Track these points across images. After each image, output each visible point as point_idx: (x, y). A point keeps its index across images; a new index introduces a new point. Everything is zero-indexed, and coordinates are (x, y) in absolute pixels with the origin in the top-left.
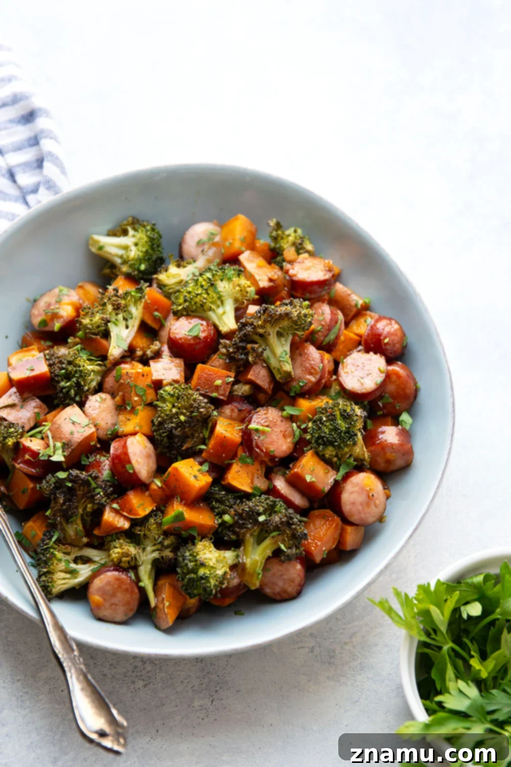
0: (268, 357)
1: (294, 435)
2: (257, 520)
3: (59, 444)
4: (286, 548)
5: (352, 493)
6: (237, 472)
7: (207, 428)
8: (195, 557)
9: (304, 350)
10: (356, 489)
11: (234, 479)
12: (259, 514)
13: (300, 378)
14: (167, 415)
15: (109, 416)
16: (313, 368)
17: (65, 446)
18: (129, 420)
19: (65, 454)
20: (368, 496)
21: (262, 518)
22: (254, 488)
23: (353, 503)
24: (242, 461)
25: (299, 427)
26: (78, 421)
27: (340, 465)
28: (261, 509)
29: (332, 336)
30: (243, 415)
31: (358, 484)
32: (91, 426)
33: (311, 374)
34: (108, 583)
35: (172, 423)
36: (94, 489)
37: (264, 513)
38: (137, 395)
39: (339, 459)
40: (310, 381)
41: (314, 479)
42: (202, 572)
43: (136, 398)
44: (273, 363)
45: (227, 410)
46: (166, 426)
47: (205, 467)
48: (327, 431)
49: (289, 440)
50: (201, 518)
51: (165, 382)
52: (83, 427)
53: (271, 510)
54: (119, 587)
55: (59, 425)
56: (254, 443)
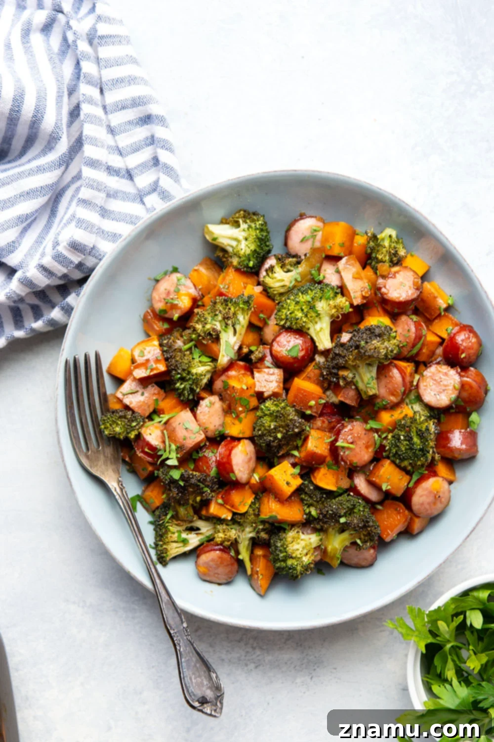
0: (357, 381)
1: (376, 444)
2: (339, 521)
3: (173, 447)
4: (362, 542)
5: (421, 496)
6: (324, 475)
7: (300, 439)
8: (285, 548)
9: (389, 373)
10: (425, 493)
11: (321, 480)
12: (340, 517)
13: (383, 397)
14: (266, 429)
15: (217, 419)
16: (395, 391)
17: (179, 449)
18: (234, 424)
19: (179, 456)
20: (435, 497)
21: (342, 520)
22: (339, 488)
23: (422, 504)
24: (329, 467)
25: (380, 436)
26: (191, 428)
27: (413, 472)
28: (342, 512)
29: (415, 351)
30: (332, 425)
31: (427, 489)
32: (202, 432)
33: (393, 394)
34: (213, 560)
35: (271, 436)
36: (202, 488)
37: (345, 515)
38: (242, 406)
39: (413, 467)
40: (392, 401)
41: (389, 487)
42: (290, 562)
43: (240, 409)
44: (361, 386)
45: (319, 423)
46: (265, 438)
47: (297, 470)
48: (403, 449)
49: (370, 450)
50: (292, 513)
51: (266, 395)
52: (195, 434)
53: (350, 512)
54: (222, 563)
55: (174, 428)
56: (340, 458)
